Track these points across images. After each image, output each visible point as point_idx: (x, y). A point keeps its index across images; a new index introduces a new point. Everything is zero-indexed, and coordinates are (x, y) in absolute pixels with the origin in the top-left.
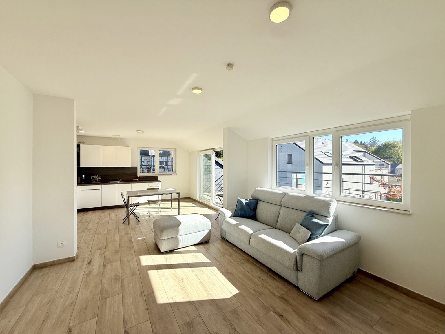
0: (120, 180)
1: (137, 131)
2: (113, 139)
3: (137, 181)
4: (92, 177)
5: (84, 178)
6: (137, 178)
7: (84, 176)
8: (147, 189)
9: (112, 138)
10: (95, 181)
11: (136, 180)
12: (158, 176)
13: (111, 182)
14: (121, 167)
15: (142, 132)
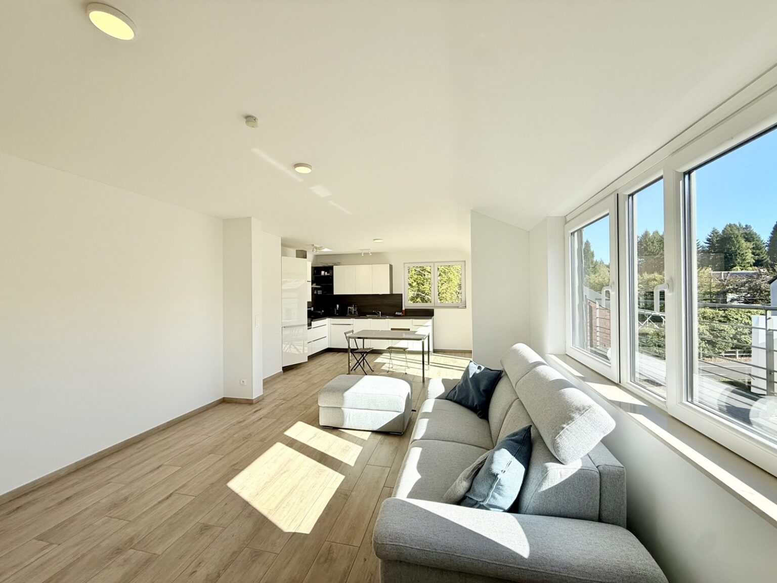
0: (379, 313)
1: (374, 240)
2: (363, 255)
3: (400, 316)
4: (349, 308)
5: (339, 308)
6: (401, 311)
7: (338, 306)
8: (392, 329)
9: (361, 254)
10: (350, 313)
11: (399, 314)
12: (433, 310)
13: (368, 316)
14: (378, 295)
15: (382, 241)
